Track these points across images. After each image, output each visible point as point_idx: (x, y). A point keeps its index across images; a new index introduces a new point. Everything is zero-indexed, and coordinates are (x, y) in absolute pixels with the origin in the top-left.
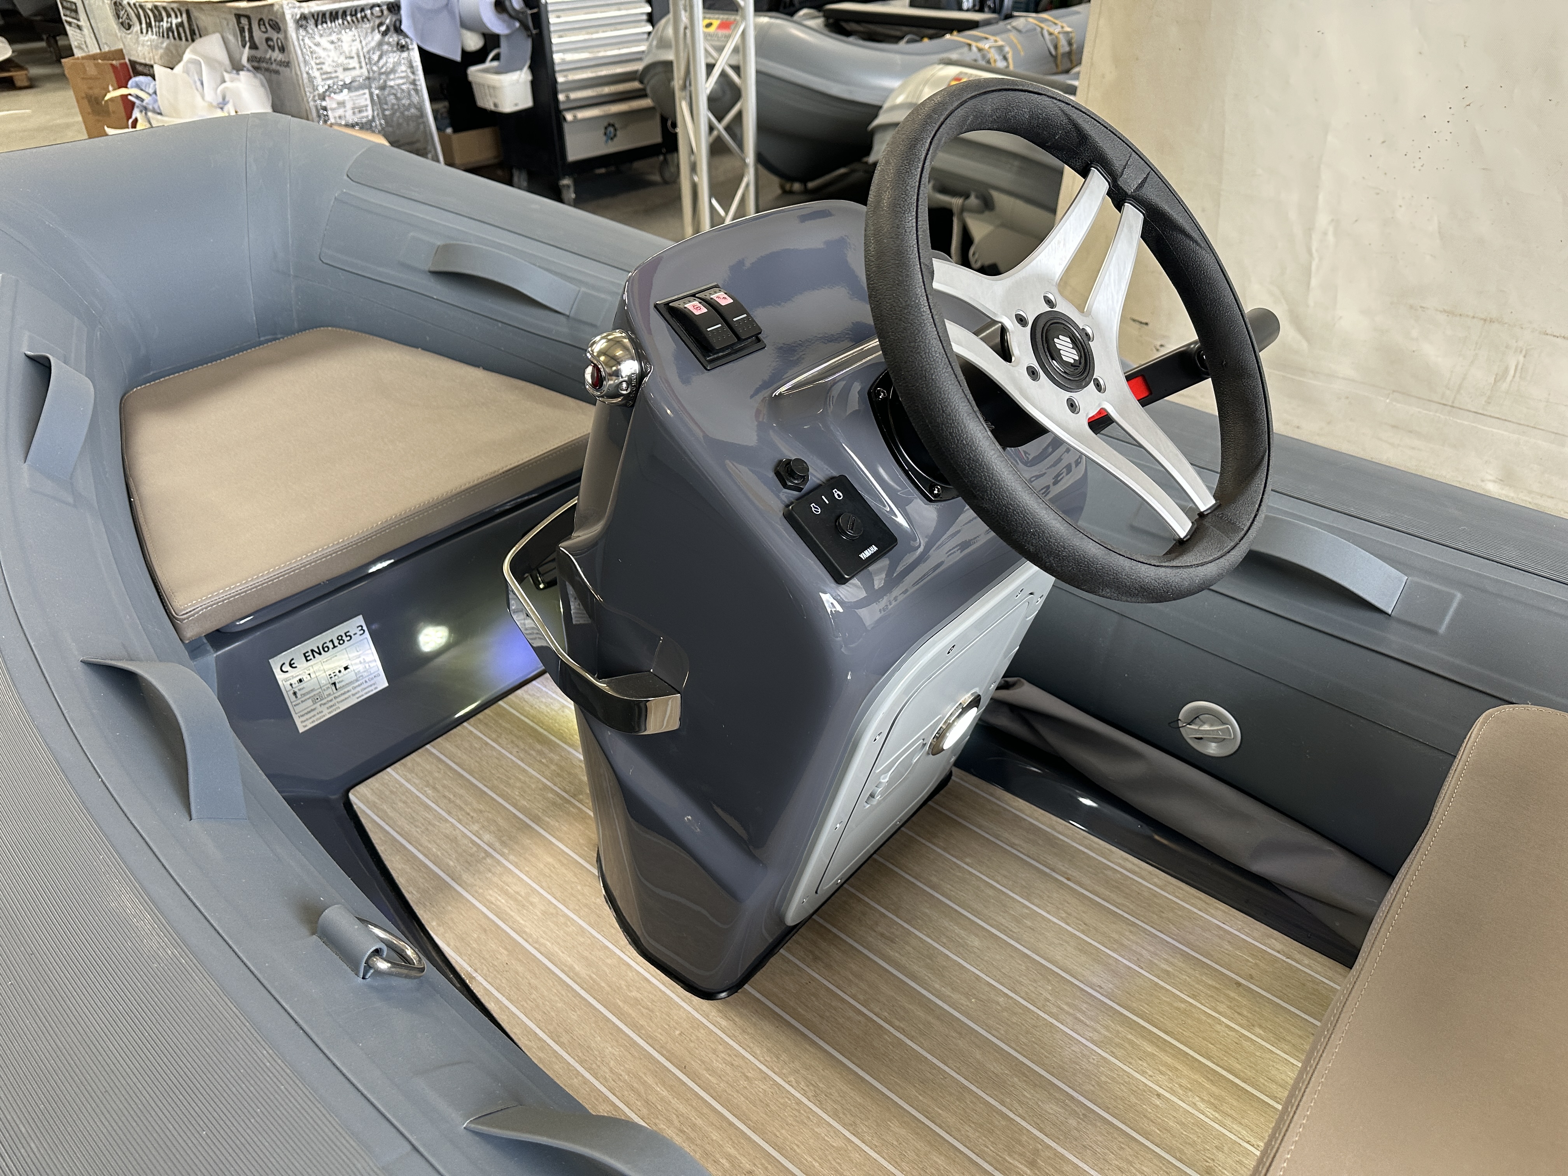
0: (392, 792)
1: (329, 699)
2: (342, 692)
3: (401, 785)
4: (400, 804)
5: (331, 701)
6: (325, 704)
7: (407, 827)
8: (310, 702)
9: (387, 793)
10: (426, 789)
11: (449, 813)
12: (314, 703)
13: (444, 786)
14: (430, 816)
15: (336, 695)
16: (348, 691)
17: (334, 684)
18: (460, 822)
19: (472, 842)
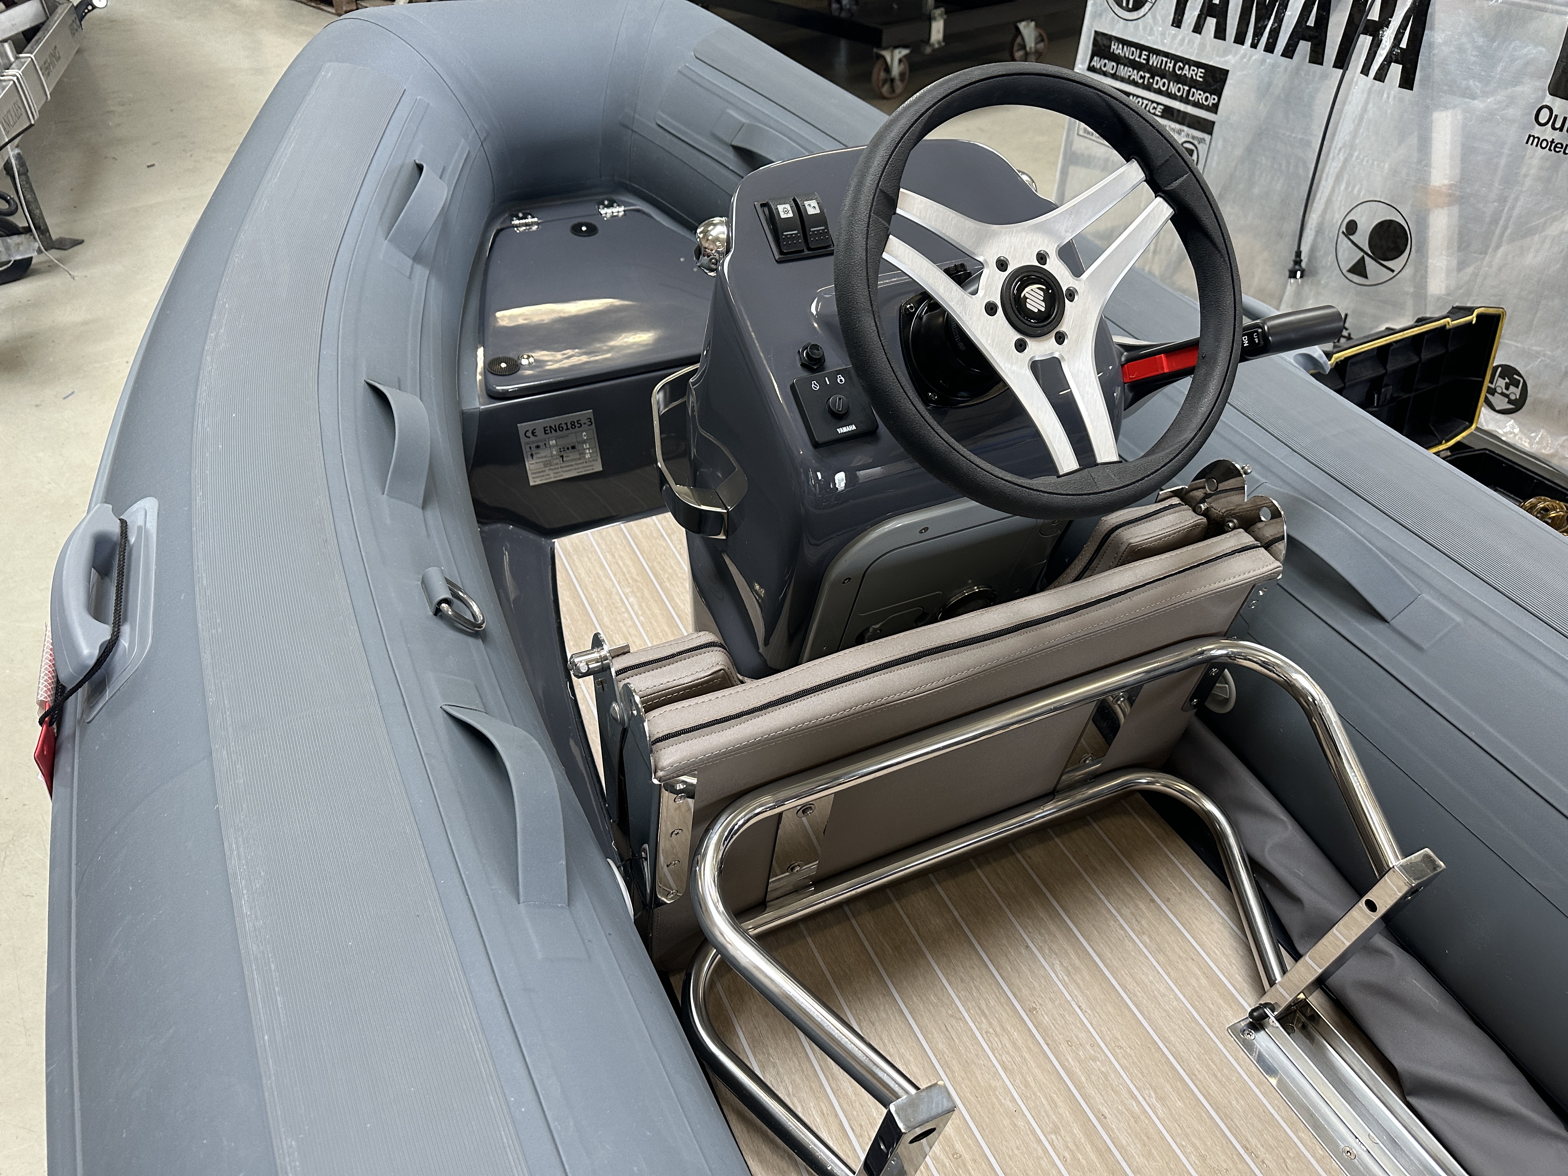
0: (584, 548)
1: (557, 467)
2: (567, 464)
3: (592, 546)
4: (586, 559)
5: (558, 468)
6: (552, 469)
7: (583, 575)
8: (542, 465)
9: (581, 548)
10: (607, 554)
11: (615, 575)
12: (545, 466)
13: (620, 556)
14: (601, 573)
15: (563, 465)
16: (572, 465)
17: (562, 457)
18: (619, 583)
19: (621, 599)
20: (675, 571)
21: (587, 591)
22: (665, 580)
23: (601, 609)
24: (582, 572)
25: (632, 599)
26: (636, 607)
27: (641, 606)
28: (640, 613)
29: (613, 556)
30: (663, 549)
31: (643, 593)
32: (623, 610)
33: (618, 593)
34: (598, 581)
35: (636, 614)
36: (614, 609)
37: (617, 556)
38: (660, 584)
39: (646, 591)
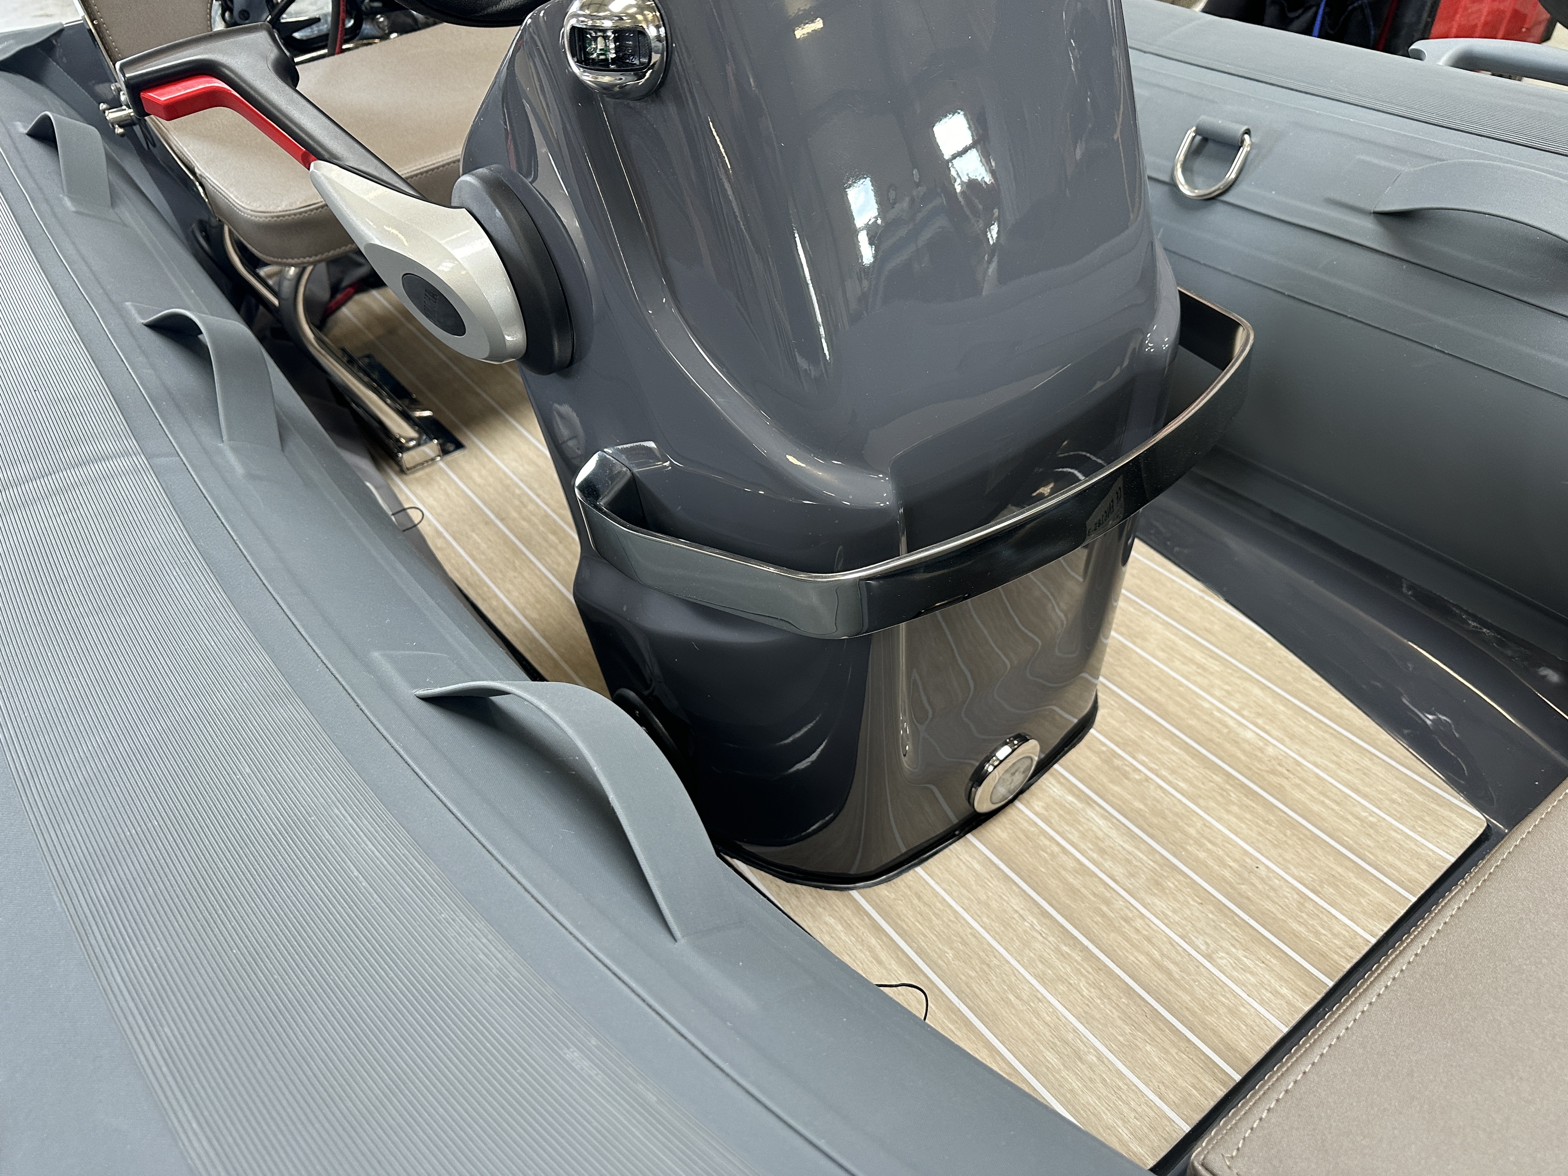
18: (1298, 764)
19: (1266, 732)
20: (1228, 812)
21: (1332, 734)
22: (1228, 787)
23: (1282, 708)
24: (1377, 770)
25: (1249, 735)
26: (1231, 723)
27: (1227, 726)
28: (1216, 713)
29: (1358, 818)
30: (1288, 856)
31: (1244, 751)
32: (1245, 713)
33: (1282, 742)
34: (1334, 758)
35: (1219, 710)
36: (1261, 711)
37: (1350, 817)
38: (1229, 775)
39: (1239, 754)
